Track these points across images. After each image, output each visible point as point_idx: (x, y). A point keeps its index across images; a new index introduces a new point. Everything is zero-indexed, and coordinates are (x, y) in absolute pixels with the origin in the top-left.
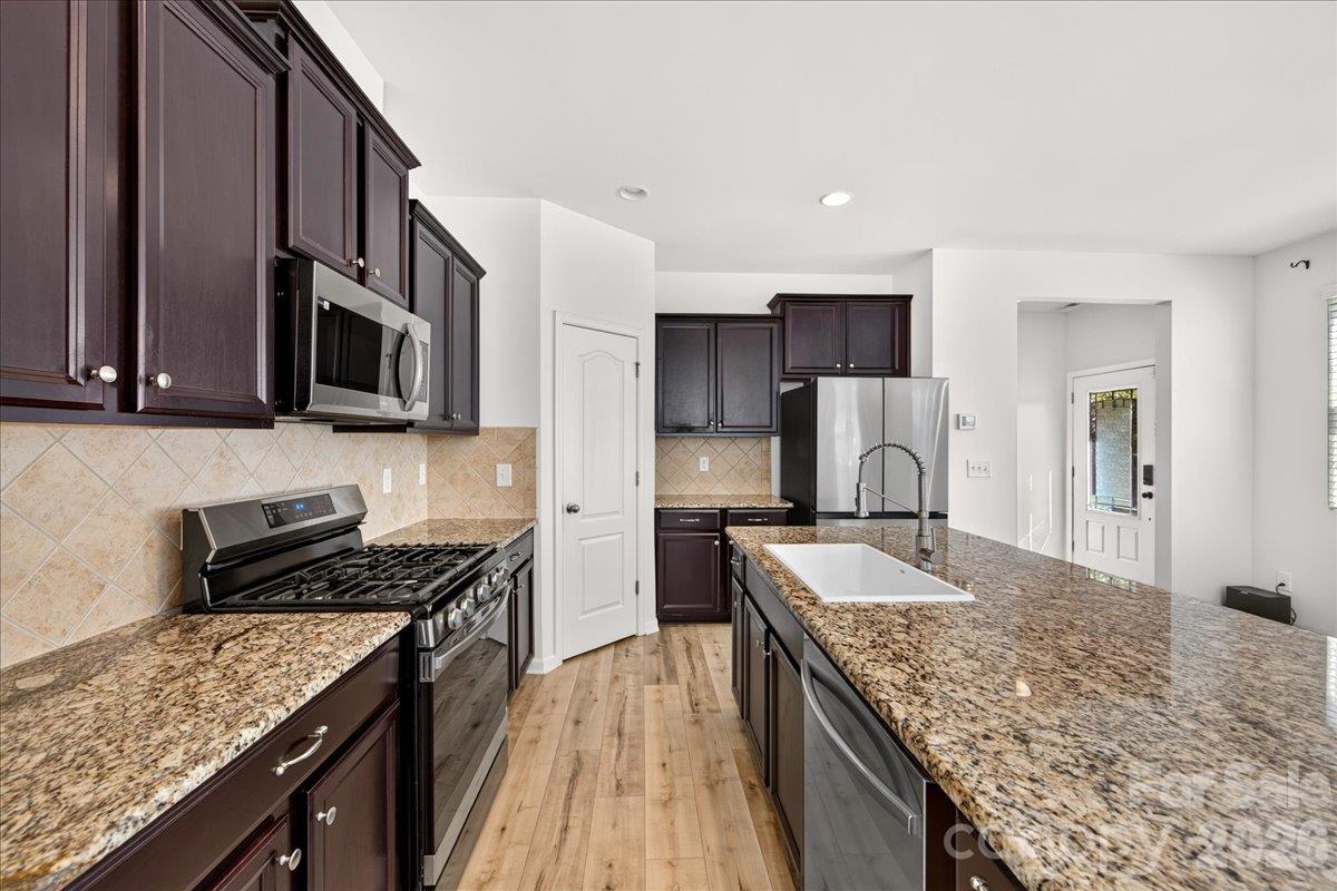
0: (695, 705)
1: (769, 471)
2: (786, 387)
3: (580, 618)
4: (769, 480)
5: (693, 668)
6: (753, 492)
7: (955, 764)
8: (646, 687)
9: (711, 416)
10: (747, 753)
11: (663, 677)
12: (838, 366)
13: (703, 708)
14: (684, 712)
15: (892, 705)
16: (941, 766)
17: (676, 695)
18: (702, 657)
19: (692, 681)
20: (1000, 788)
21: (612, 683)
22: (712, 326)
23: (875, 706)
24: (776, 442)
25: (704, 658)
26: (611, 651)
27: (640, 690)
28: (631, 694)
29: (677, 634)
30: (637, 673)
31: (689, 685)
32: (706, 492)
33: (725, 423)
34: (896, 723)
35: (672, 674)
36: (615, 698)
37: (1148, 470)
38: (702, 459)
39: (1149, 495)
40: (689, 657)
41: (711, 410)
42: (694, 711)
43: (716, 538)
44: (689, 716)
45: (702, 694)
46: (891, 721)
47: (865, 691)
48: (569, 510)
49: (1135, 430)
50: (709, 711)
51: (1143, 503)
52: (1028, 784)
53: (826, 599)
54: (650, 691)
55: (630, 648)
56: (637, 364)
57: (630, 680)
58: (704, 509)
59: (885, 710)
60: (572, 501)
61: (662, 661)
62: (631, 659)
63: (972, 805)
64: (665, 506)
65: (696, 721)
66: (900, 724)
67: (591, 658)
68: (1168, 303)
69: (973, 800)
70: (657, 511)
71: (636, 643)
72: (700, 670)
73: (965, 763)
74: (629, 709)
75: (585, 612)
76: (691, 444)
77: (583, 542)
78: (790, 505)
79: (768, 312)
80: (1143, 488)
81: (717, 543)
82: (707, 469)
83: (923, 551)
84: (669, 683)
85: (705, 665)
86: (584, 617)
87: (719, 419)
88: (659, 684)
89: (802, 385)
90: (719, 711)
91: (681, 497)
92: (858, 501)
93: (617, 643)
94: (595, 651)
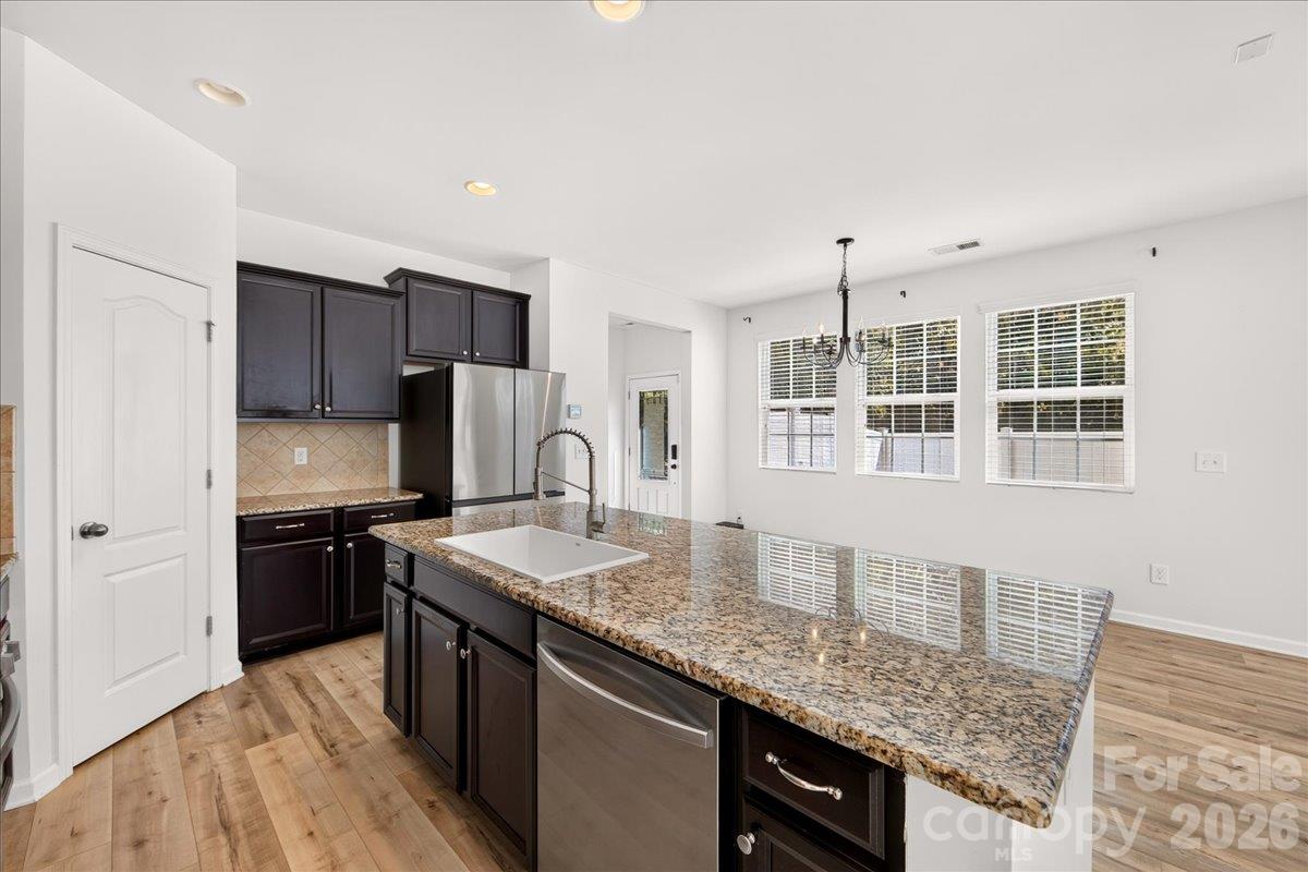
0: (330, 747)
1: (386, 462)
2: (409, 371)
3: (108, 692)
4: (386, 470)
5: (312, 705)
6: (368, 486)
7: (742, 676)
8: (248, 752)
9: (315, 399)
10: (413, 773)
11: (271, 729)
12: (465, 353)
13: (342, 747)
14: (318, 761)
15: (671, 650)
16: (735, 683)
17: (299, 748)
18: (320, 688)
19: (316, 722)
20: (776, 681)
21: (185, 767)
22: (318, 289)
23: (654, 659)
24: (394, 430)
25: (324, 689)
26: (170, 722)
27: (240, 760)
28: (227, 772)
29: (274, 673)
30: (226, 740)
31: (313, 727)
32: (303, 489)
33: (335, 408)
34: (682, 665)
35: (284, 723)
36: (199, 786)
37: (674, 448)
38: (297, 450)
39: (674, 467)
40: (303, 694)
41: (317, 391)
42: (331, 755)
43: (328, 543)
44: (327, 763)
45: (337, 731)
46: (676, 664)
47: (638, 649)
48: (86, 533)
49: (666, 418)
50: (353, 746)
51: (671, 472)
52: (785, 672)
53: (546, 580)
54: (257, 756)
55: (202, 711)
56: (209, 324)
57: (219, 754)
58: (311, 510)
59: (666, 658)
60: (89, 520)
61: (262, 710)
62: (208, 724)
63: (771, 700)
64: (251, 512)
65: (339, 766)
66: (686, 665)
67: (131, 746)
68: (690, 332)
69: (770, 696)
70: (239, 519)
71: (212, 699)
72: (322, 705)
73: (746, 674)
74: (228, 790)
75: (116, 682)
76: (282, 432)
77: (112, 579)
78: (420, 496)
79: (385, 285)
80: (671, 462)
81: (330, 548)
82: (305, 462)
83: (596, 523)
84: (284, 734)
85: (328, 697)
86: (117, 688)
87: (327, 400)
88: (267, 741)
89: (432, 369)
90: (366, 741)
91: (265, 499)
92: (535, 484)
93: (173, 712)
94: (137, 732)
